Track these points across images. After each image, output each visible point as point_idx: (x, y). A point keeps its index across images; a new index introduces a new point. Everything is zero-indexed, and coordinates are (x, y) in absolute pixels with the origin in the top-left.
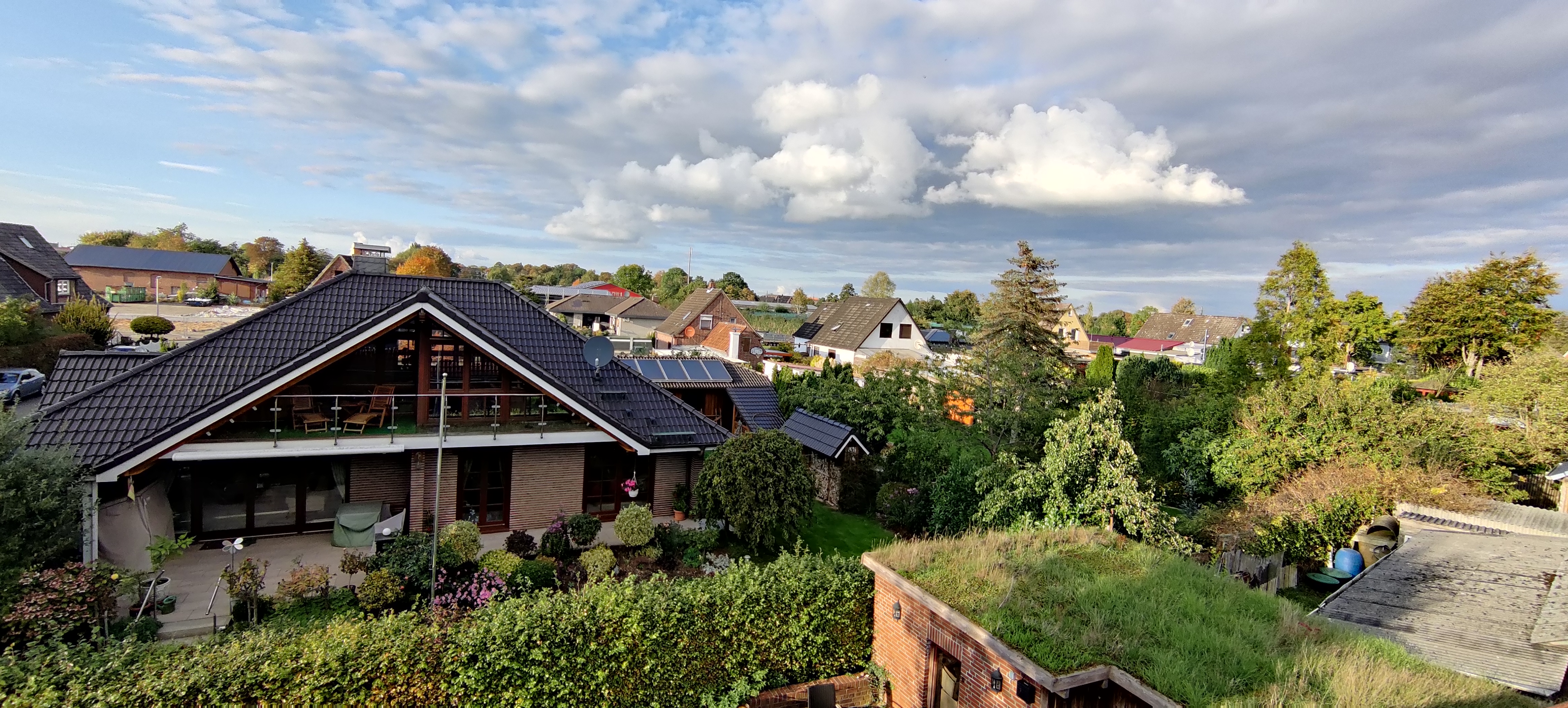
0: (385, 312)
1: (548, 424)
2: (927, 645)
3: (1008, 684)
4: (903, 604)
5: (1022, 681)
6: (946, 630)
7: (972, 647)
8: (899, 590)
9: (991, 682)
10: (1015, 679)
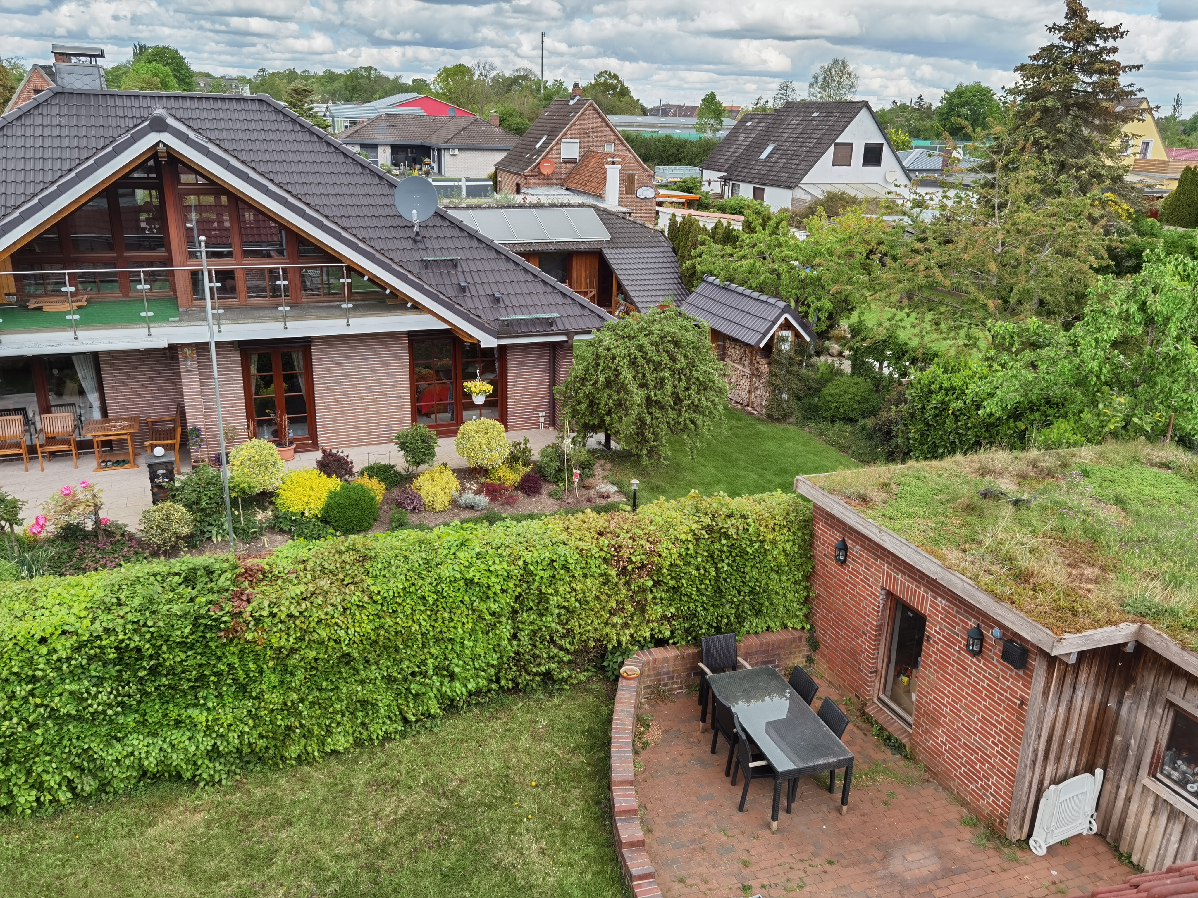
0: (110, 148)
1: (355, 307)
2: (881, 595)
3: (990, 645)
4: (849, 543)
5: (1011, 641)
6: (909, 576)
7: (944, 598)
8: (845, 524)
9: (968, 641)
10: (1001, 639)
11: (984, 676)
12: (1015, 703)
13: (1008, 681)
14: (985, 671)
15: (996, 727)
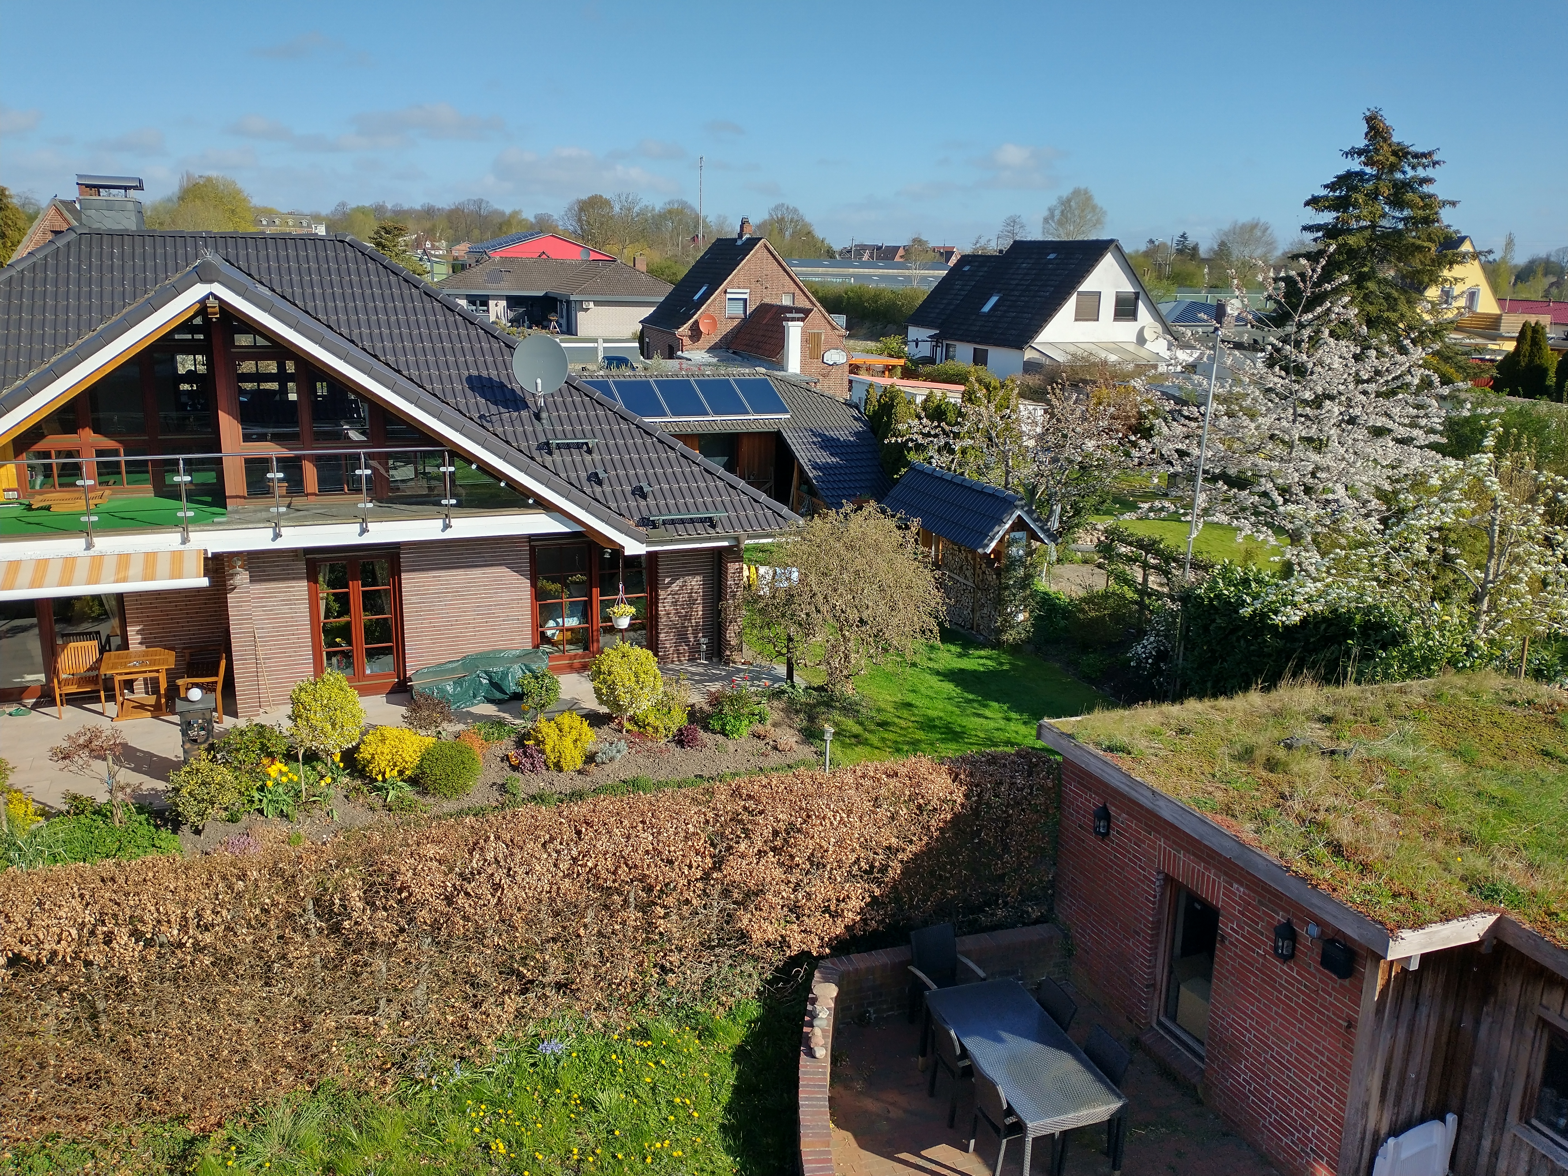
1: (460, 504)
2: (1157, 881)
3: (1305, 946)
4: (1112, 810)
5: (1331, 941)
6: (1194, 854)
7: (1241, 884)
8: (1106, 785)
9: (1276, 942)
10: (1319, 938)
11: (1298, 989)
12: (1340, 1025)
13: (1330, 995)
14: (1300, 983)
15: (1316, 1058)
